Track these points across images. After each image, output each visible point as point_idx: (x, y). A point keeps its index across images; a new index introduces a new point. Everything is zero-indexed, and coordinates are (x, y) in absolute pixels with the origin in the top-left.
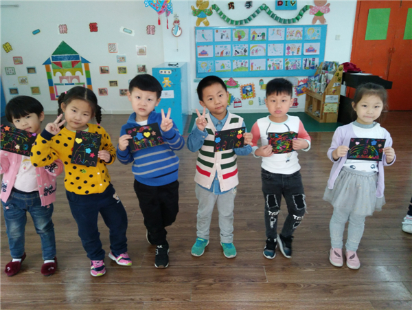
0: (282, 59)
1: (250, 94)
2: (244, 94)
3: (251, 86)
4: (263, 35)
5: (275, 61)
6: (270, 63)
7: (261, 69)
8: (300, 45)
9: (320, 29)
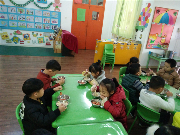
0: (42, 24)
1: (28, 38)
2: (25, 38)
3: (28, 35)
4: (32, 12)
5: (39, 25)
6: (36, 25)
7: (32, 27)
8: (50, 19)
9: (58, 13)
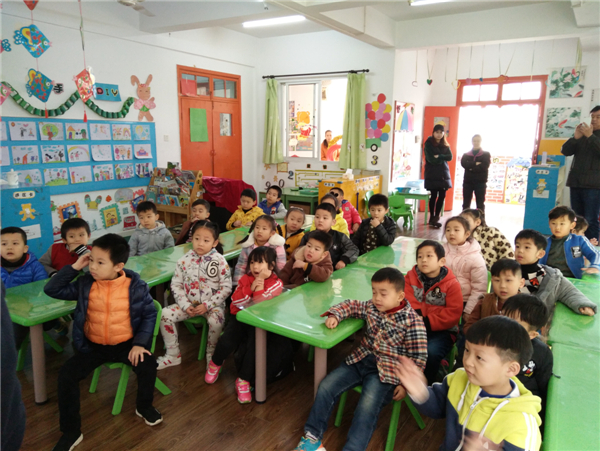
0: (111, 166)
3: (74, 206)
4: (83, 132)
5: (103, 168)
6: (96, 171)
7: (86, 181)
8: (130, 146)
